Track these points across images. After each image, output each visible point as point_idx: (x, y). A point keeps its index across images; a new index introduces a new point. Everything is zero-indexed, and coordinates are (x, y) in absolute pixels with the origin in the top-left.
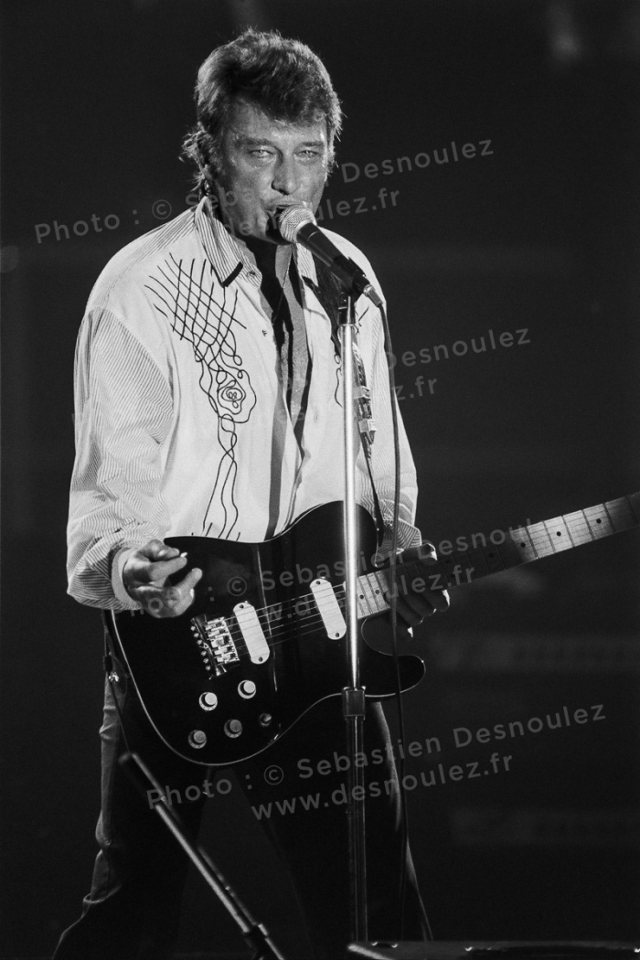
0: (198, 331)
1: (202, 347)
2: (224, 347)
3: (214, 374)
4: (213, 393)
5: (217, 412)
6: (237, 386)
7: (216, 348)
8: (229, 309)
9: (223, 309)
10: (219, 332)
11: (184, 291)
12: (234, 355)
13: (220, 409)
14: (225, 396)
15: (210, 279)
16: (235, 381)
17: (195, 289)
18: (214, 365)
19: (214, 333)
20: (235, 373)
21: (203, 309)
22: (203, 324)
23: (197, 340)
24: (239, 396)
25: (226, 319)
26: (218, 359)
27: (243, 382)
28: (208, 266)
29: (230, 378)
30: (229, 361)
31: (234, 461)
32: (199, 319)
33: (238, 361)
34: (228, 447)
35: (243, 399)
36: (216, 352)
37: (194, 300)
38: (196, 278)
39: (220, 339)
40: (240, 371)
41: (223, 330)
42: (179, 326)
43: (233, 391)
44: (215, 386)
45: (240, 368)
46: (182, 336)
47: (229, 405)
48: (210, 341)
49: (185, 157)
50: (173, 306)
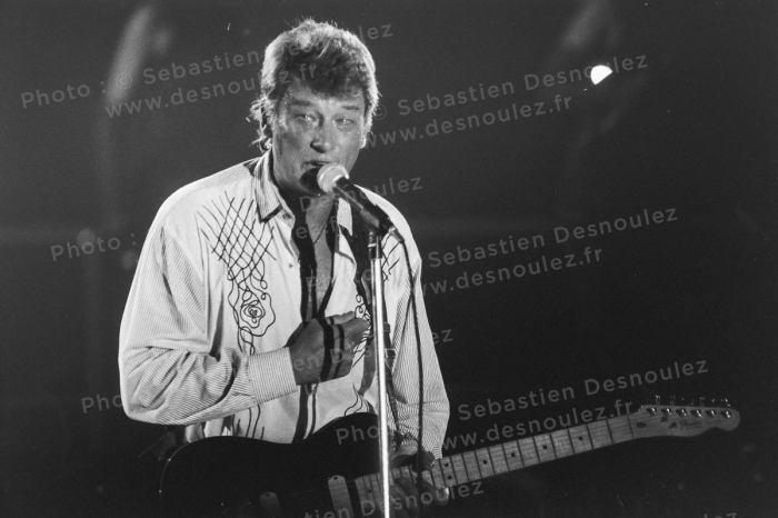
0: (235, 255)
1: (236, 269)
2: (255, 272)
3: (242, 292)
4: (238, 308)
5: (238, 323)
6: (259, 305)
7: (247, 271)
8: (264, 243)
9: (259, 242)
10: (252, 260)
11: (230, 223)
12: (262, 280)
13: (241, 321)
14: (247, 312)
15: (253, 215)
16: (258, 301)
17: (240, 223)
18: (243, 285)
19: (248, 260)
20: (259, 294)
21: (242, 240)
22: (240, 251)
23: (232, 262)
24: (259, 314)
25: (260, 250)
26: (248, 280)
27: (265, 303)
28: (255, 206)
29: (254, 298)
30: (257, 284)
32: (237, 247)
33: (264, 285)
35: (262, 317)
36: (246, 275)
37: (236, 231)
38: (243, 215)
39: (252, 265)
40: (264, 294)
41: (256, 258)
42: (219, 250)
43: (254, 309)
44: (241, 302)
45: (265, 291)
46: (221, 257)
47: (249, 319)
48: (244, 265)
50: (218, 232)
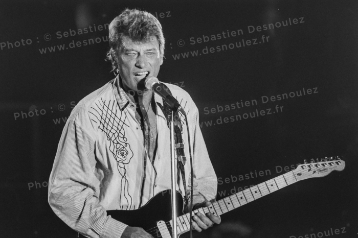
0: (109, 128)
1: (111, 135)
2: (120, 134)
3: (115, 145)
4: (115, 152)
5: (116, 159)
6: (124, 149)
7: (116, 135)
8: (123, 119)
9: (120, 120)
10: (118, 128)
11: (105, 113)
12: (124, 137)
14: (119, 154)
15: (116, 108)
16: (124, 147)
17: (110, 112)
18: (115, 142)
19: (116, 129)
20: (124, 144)
21: (112, 120)
22: (111, 125)
23: (108, 131)
24: (125, 153)
25: (121, 123)
26: (117, 139)
27: (127, 148)
28: (116, 103)
29: (121, 146)
30: (122, 140)
31: (126, 180)
32: (110, 124)
33: (125, 139)
34: (123, 175)
35: (127, 154)
36: (116, 136)
37: (108, 116)
38: (110, 108)
39: (118, 131)
40: (126, 144)
41: (120, 128)
42: (101, 127)
43: (123, 151)
44: (116, 149)
45: (126, 142)
46: (103, 130)
47: (121, 157)
48: (114, 132)
49: (108, 60)
50: (100, 118)
